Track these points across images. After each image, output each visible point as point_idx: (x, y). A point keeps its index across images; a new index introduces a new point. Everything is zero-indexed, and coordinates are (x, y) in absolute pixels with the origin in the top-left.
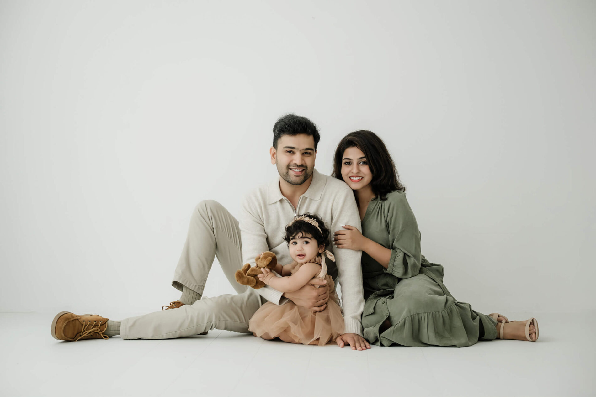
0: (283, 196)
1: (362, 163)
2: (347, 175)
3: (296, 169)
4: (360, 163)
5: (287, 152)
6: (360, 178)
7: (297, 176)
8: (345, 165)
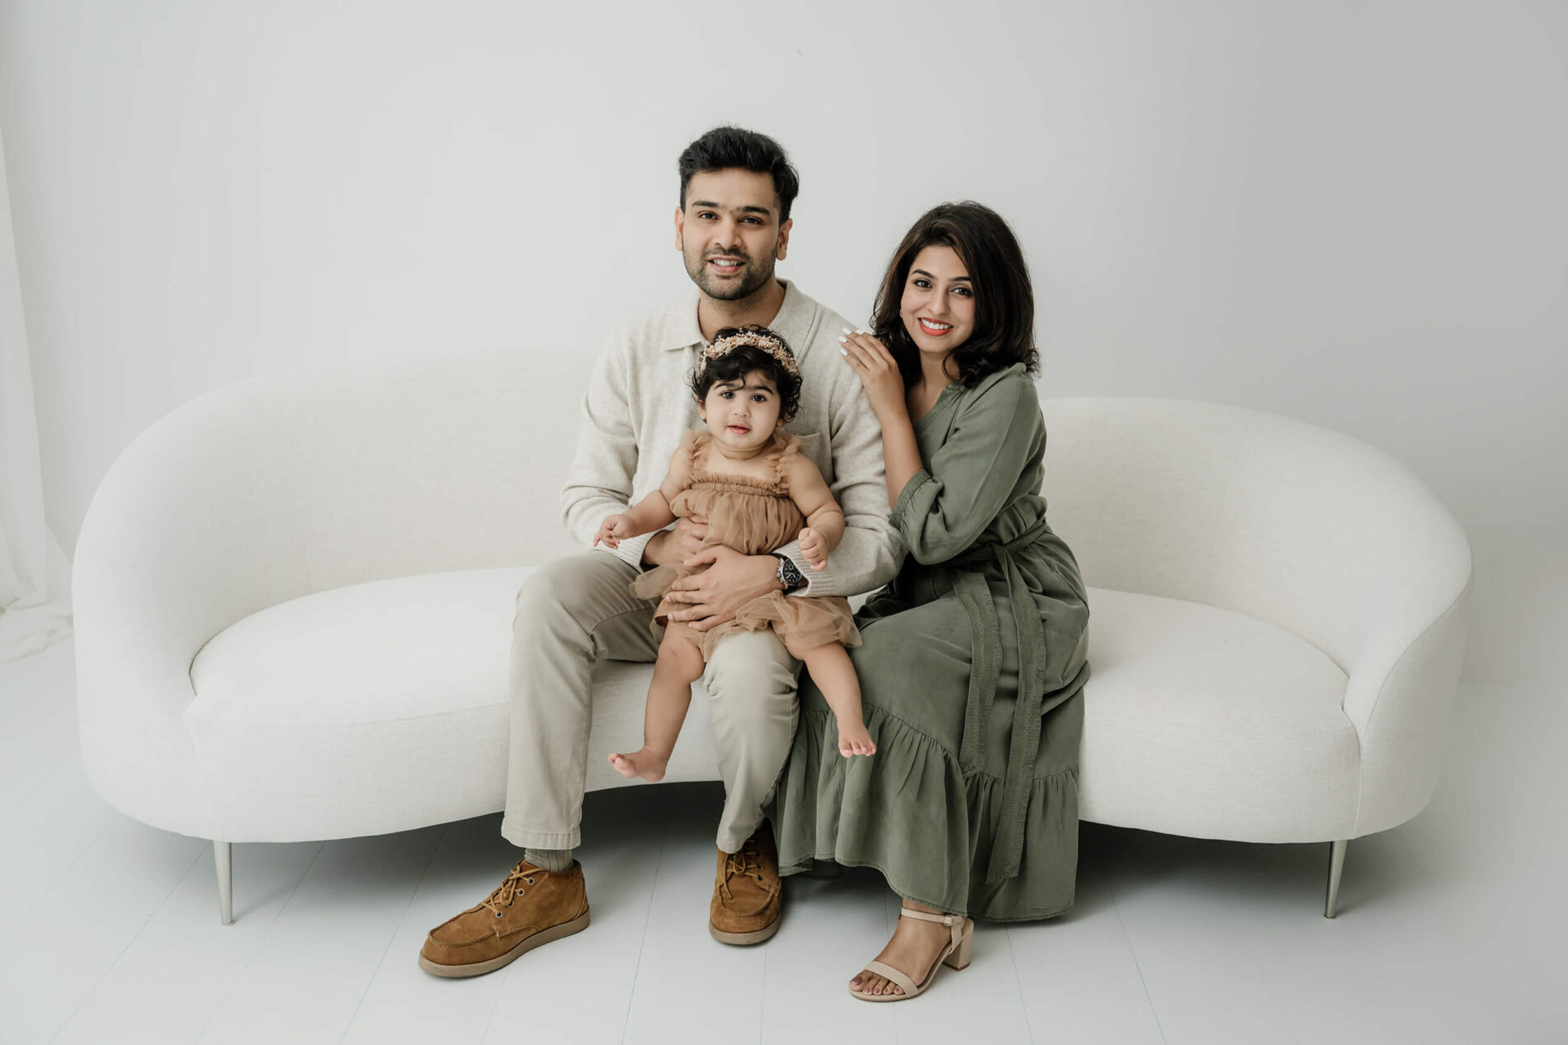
0: (703, 338)
1: (957, 291)
2: (914, 312)
3: (720, 259)
4: (952, 291)
5: (701, 216)
6: (946, 327)
7: (724, 278)
8: (914, 285)
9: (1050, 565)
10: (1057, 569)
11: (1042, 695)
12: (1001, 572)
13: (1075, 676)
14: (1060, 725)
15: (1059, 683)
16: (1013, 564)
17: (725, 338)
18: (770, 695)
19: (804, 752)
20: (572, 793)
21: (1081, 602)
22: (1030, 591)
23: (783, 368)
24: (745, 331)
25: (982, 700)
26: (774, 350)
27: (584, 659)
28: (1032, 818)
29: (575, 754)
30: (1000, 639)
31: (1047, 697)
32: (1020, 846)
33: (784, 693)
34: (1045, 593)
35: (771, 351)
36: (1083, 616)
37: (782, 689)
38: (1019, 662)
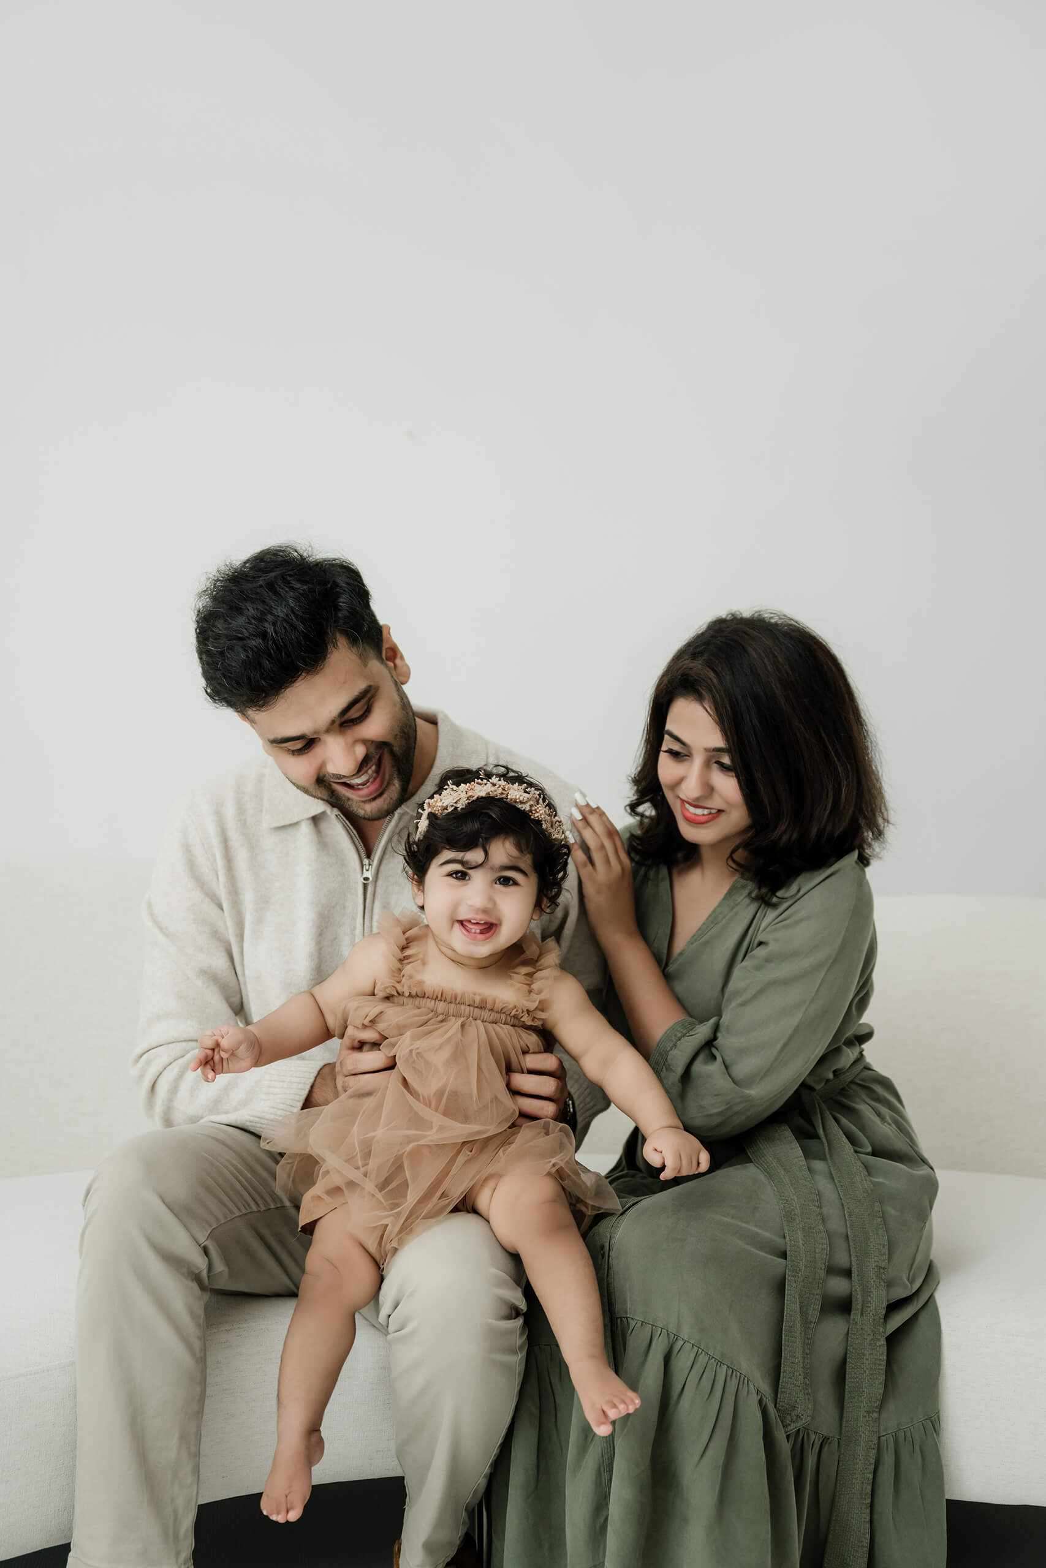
2: (672, 787)
4: (714, 764)
9: (879, 1114)
10: (890, 1121)
11: (885, 1305)
12: (813, 1126)
13: (923, 1278)
14: (912, 1352)
15: (905, 1287)
16: (828, 1114)
17: (458, 785)
18: (490, 1321)
19: (535, 1411)
20: (180, 1502)
21: (926, 1167)
22: (856, 1152)
23: (543, 832)
24: (489, 776)
25: (803, 1313)
26: (531, 806)
27: (195, 1285)
28: (880, 1492)
29: (183, 1437)
30: (824, 1221)
31: (894, 1307)
32: (866, 1542)
33: (509, 1317)
34: (874, 1154)
35: (526, 807)
36: (931, 1187)
37: (505, 1311)
38: (850, 1255)
